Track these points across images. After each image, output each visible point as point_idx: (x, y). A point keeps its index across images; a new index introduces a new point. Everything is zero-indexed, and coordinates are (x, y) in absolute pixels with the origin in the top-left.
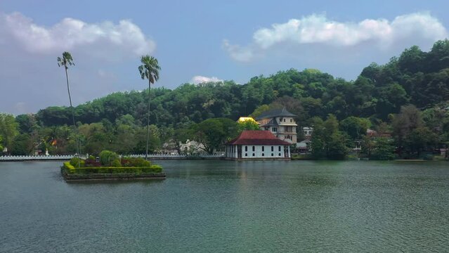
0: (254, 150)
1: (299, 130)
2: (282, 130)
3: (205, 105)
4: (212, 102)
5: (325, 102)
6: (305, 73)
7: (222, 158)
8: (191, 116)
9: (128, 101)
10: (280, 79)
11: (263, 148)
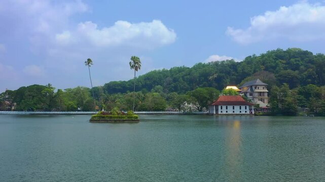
0: (227, 109)
2: (256, 95)
3: (211, 78)
4: (215, 76)
5: (301, 72)
9: (160, 76)
10: (266, 57)
11: (234, 107)
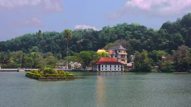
0: (106, 67)
1: (128, 56)
2: (119, 57)
3: (78, 42)
4: (82, 40)
5: (142, 41)
6: (132, 26)
7: (90, 71)
8: (70, 47)
9: (35, 38)
10: (119, 29)
11: (111, 66)
